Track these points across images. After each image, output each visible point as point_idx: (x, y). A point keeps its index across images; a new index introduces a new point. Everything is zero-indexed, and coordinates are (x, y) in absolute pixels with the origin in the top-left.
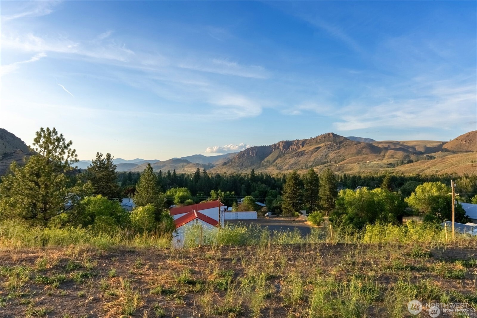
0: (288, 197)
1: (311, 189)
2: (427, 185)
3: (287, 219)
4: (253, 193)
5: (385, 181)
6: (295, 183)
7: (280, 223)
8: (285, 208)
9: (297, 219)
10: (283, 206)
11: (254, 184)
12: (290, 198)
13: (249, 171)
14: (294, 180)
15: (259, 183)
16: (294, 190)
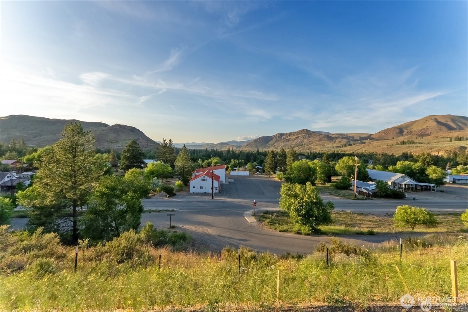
0: (268, 164)
1: (281, 160)
2: (345, 159)
3: (266, 176)
4: (257, 161)
5: (325, 156)
6: (272, 156)
7: (260, 178)
8: (266, 170)
9: (271, 176)
10: (266, 169)
11: (258, 156)
12: (270, 164)
13: (256, 150)
14: (272, 154)
15: (261, 156)
16: (272, 160)
